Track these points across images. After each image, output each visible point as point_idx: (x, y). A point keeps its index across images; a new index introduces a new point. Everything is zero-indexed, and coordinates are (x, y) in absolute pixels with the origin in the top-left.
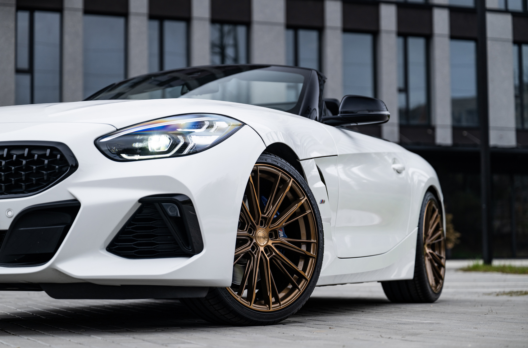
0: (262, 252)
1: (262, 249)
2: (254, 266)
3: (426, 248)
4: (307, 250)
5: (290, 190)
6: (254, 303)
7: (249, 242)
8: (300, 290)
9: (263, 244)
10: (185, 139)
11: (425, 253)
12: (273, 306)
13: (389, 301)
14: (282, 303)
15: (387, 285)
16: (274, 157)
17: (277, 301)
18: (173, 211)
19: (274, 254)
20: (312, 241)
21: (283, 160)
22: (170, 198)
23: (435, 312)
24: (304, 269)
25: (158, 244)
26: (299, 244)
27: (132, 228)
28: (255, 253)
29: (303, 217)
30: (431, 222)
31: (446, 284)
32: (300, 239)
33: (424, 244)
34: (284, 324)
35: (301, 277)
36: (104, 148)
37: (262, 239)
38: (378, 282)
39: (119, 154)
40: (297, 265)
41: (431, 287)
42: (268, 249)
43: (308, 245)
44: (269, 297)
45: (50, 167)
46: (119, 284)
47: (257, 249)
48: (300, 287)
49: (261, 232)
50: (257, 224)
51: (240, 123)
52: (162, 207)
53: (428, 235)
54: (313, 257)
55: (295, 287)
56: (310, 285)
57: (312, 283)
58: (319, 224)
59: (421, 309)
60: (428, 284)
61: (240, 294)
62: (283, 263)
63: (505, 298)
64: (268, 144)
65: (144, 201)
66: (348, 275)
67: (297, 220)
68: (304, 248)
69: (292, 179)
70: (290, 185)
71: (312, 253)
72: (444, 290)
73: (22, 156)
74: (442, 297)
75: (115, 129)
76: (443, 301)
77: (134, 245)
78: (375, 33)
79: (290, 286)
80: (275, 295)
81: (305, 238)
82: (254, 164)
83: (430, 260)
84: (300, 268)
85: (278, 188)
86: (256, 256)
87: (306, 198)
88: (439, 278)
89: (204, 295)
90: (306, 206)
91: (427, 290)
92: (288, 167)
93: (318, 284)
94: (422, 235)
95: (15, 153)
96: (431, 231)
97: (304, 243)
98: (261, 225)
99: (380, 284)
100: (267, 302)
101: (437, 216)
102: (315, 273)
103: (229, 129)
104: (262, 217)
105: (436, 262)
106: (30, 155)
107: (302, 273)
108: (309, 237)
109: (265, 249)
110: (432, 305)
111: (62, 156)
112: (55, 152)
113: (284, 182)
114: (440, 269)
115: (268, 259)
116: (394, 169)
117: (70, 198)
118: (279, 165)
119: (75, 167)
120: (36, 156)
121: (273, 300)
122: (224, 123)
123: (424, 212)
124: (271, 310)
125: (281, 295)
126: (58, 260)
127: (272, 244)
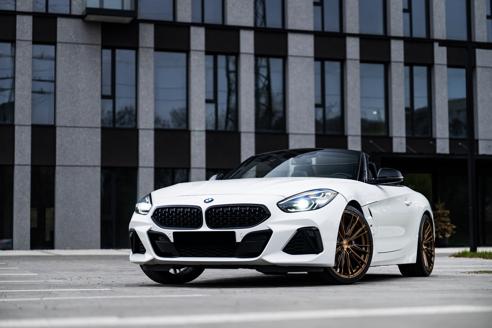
0: (346, 251)
1: (345, 249)
2: (342, 257)
3: (424, 246)
4: (365, 250)
5: (357, 222)
6: (343, 275)
7: (340, 246)
8: (362, 269)
9: (346, 247)
10: (315, 202)
11: (422, 249)
12: (351, 276)
13: (403, 276)
14: (354, 274)
15: (401, 267)
16: (350, 207)
17: (353, 273)
18: (312, 234)
19: (351, 252)
20: (368, 245)
21: (354, 208)
22: (310, 229)
23: (427, 280)
24: (364, 259)
25: (304, 248)
26: (362, 247)
27: (293, 242)
28: (343, 251)
29: (363, 234)
30: (426, 231)
31: (435, 266)
32: (362, 245)
33: (423, 243)
34: (355, 284)
35: (363, 263)
36: (281, 206)
37: (345, 245)
38: (397, 265)
39: (287, 209)
40: (361, 257)
41: (426, 268)
42: (348, 249)
43: (366, 248)
44: (349, 271)
45: (258, 215)
46: (288, 266)
47: (343, 250)
48: (362, 267)
49: (345, 242)
50: (343, 238)
51: (336, 193)
52: (306, 232)
53: (425, 239)
54: (368, 253)
55: (360, 267)
56: (367, 266)
57: (368, 265)
58: (371, 237)
59: (420, 279)
60: (424, 266)
61: (336, 270)
62: (355, 256)
63: (473, 274)
64: (349, 201)
65: (299, 230)
66: (382, 261)
67: (361, 236)
68: (364, 249)
69: (359, 217)
70: (358, 219)
71: (367, 251)
72: (433, 270)
73: (246, 210)
74: (432, 273)
75: (285, 198)
76: (432, 276)
77: (294, 249)
78: (387, 63)
79: (358, 267)
80: (351, 271)
81: (364, 244)
82: (344, 210)
83: (426, 253)
84: (362, 258)
85: (352, 221)
86: (343, 253)
87: (365, 225)
88: (431, 263)
89: (322, 270)
90: (365, 229)
91: (424, 269)
92: (357, 211)
93: (370, 266)
94: (421, 239)
95: (243, 209)
96: (426, 236)
97: (364, 246)
98: (345, 238)
99: (397, 266)
100: (348, 274)
101: (430, 227)
102: (369, 261)
103: (332, 196)
104: (346, 235)
105: (429, 254)
106: (250, 210)
107: (363, 260)
108: (366, 244)
109: (347, 249)
110: (426, 278)
111: (264, 210)
112: (260, 209)
113: (355, 218)
114: (432, 258)
115: (348, 254)
116: (406, 204)
117: (268, 229)
118: (353, 210)
119: (269, 215)
120: (252, 210)
121: (350, 273)
122: (330, 193)
123: (422, 226)
124: (350, 277)
125: (354, 271)
126: (263, 255)
127: (350, 247)
